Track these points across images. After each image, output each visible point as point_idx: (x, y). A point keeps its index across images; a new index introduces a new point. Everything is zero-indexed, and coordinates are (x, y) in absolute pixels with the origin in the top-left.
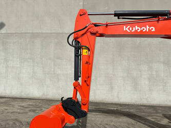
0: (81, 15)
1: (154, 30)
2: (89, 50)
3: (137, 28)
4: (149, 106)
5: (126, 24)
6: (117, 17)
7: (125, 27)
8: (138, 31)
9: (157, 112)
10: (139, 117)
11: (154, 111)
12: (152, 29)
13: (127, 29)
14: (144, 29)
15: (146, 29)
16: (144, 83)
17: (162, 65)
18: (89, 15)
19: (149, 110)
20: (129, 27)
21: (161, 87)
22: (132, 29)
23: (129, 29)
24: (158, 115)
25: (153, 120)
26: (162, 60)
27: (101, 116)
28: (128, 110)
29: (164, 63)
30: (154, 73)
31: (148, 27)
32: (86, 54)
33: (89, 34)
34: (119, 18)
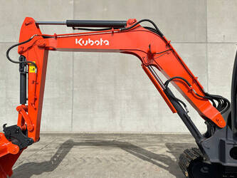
0: (26, 25)
1: (108, 44)
2: (36, 67)
3: (90, 41)
5: (79, 36)
7: (76, 40)
8: (92, 45)
12: (106, 43)
13: (79, 42)
14: (97, 43)
15: (100, 42)
20: (81, 39)
22: (85, 43)
23: (81, 42)
31: (101, 41)
32: (33, 72)
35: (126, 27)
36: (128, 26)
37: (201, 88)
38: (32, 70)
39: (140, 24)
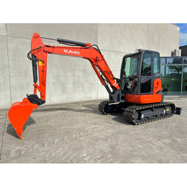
0: (35, 37)
1: (79, 54)
2: (43, 62)
3: (71, 51)
4: (74, 103)
5: (65, 48)
6: (59, 42)
7: (64, 50)
8: (72, 53)
9: (79, 105)
10: (68, 109)
11: (77, 105)
12: (78, 53)
14: (74, 53)
16: (70, 86)
17: (81, 72)
18: (41, 37)
19: (74, 105)
20: (67, 50)
21: (81, 89)
22: (69, 52)
23: (67, 51)
24: (80, 106)
25: (77, 109)
26: (81, 69)
27: (41, 113)
28: (60, 107)
29: (83, 71)
30: (77, 79)
31: (76, 52)
32: (41, 65)
33: (42, 51)
34: (60, 43)
35: (86, 47)
36: (87, 47)
37: (112, 75)
38: (40, 64)
39: (92, 46)
